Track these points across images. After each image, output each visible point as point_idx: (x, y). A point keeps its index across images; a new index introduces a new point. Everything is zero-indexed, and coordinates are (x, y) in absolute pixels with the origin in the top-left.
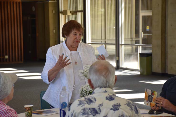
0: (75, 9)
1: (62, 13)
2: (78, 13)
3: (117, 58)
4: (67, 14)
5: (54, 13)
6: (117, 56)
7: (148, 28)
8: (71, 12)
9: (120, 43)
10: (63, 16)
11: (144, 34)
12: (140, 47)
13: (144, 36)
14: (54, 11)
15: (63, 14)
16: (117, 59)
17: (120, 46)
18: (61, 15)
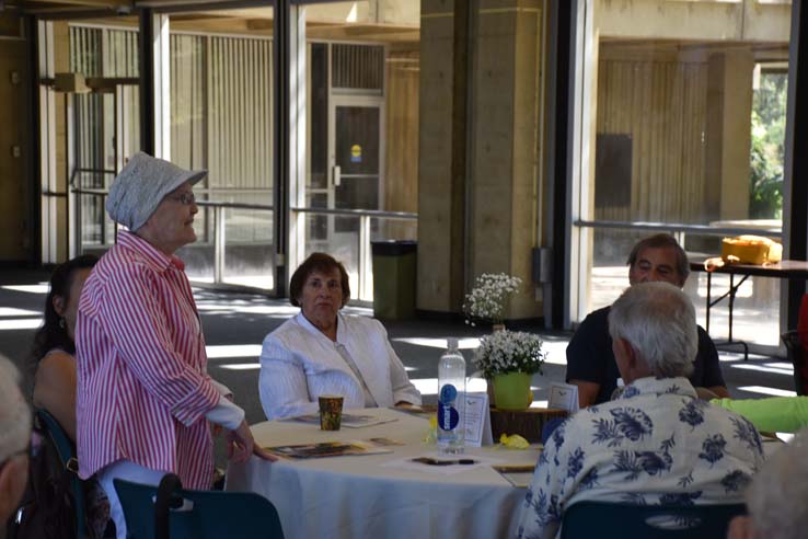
0: (93, 73)
1: (48, 82)
2: (119, 87)
3: (280, 257)
4: (72, 88)
5: (14, 81)
6: (278, 252)
7: (356, 152)
8: (88, 82)
9: (292, 205)
10: (52, 94)
11: (342, 172)
12: (368, 219)
13: (342, 179)
14: (14, 75)
15: (57, 90)
16: (280, 263)
17: (292, 215)
18: (43, 89)
